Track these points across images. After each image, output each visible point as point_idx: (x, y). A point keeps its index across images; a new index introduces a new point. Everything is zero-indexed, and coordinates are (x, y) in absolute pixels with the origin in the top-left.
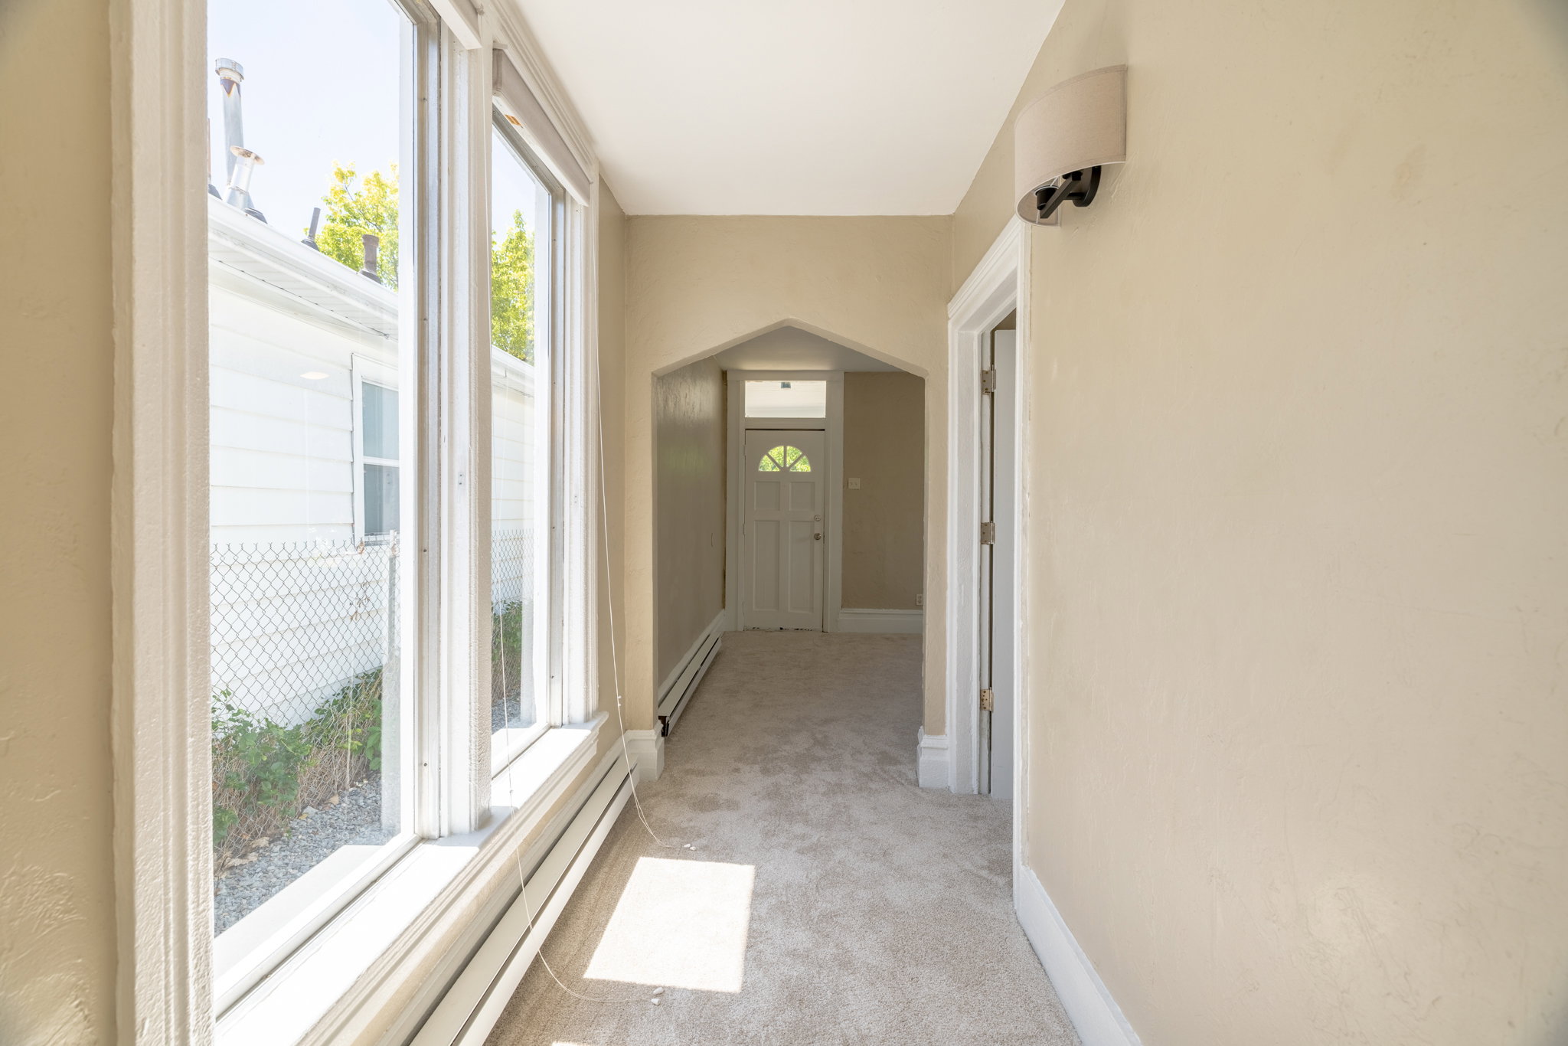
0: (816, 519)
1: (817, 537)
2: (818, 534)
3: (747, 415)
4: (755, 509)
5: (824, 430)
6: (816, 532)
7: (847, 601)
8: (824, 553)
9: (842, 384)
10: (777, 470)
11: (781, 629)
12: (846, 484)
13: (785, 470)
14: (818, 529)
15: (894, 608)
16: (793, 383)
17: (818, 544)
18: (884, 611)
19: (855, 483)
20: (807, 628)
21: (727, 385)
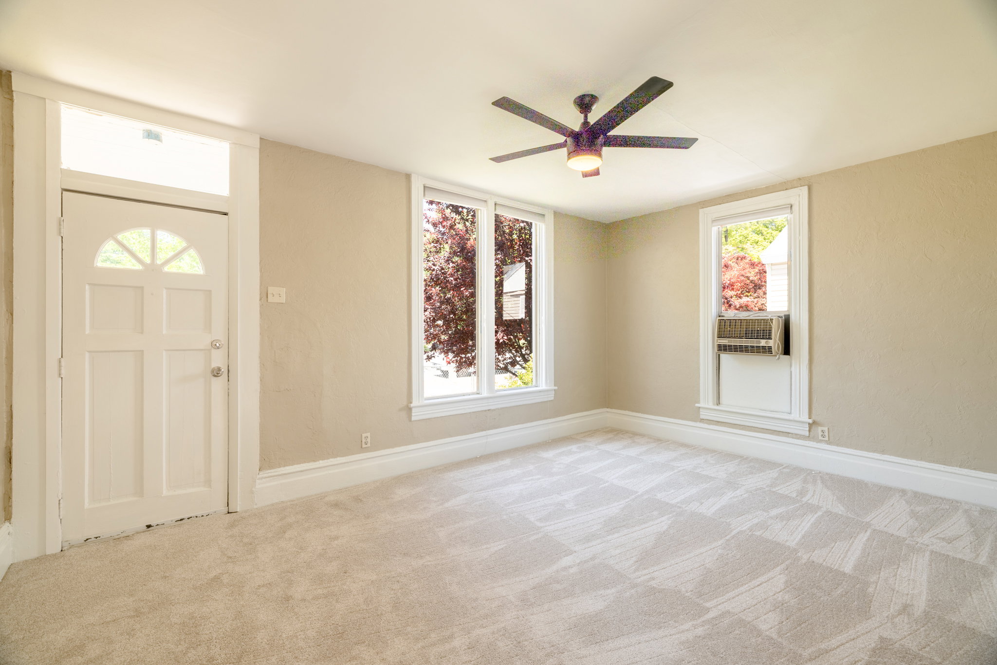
0: (214, 346)
1: (216, 373)
2: (219, 369)
3: (64, 166)
4: (87, 332)
5: (226, 214)
6: (214, 365)
7: (267, 461)
8: (229, 395)
9: (256, 154)
10: (138, 267)
11: (149, 526)
12: (264, 295)
13: (153, 270)
14: (218, 360)
15: (335, 456)
16: (166, 133)
17: (218, 384)
18: (321, 463)
19: (278, 295)
20: (199, 514)
21: (12, 100)
